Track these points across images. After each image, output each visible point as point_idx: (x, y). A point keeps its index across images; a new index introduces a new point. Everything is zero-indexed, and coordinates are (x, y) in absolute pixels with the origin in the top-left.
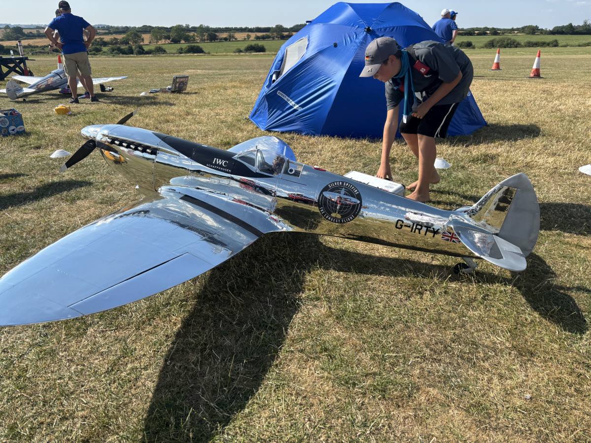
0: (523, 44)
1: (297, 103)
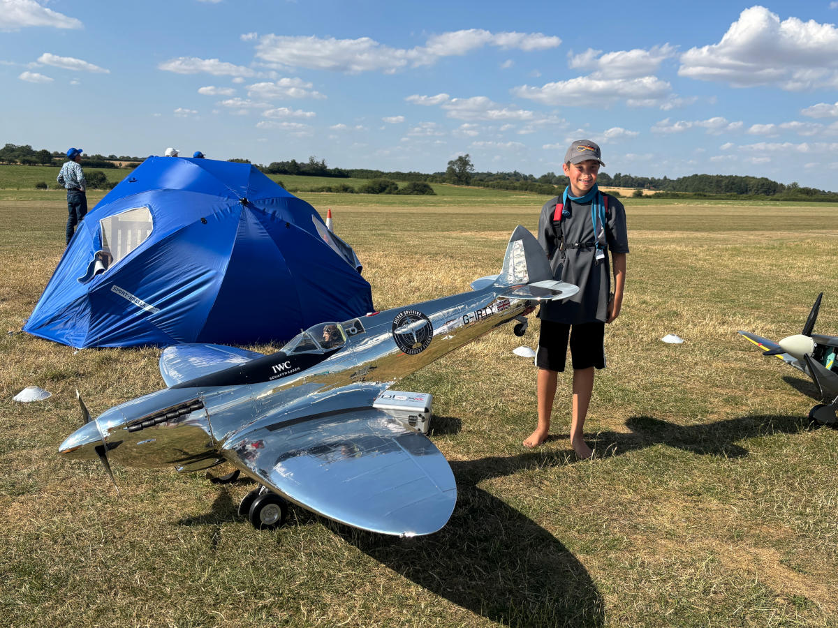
1: (150, 302)
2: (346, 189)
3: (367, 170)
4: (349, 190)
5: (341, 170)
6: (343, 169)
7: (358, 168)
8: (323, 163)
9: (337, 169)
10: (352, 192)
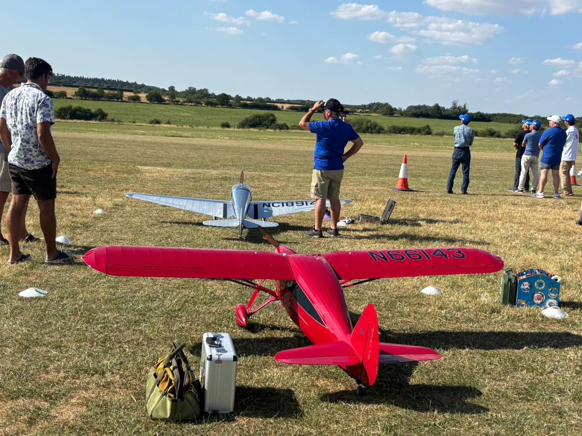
0: (386, 128)
2: (492, 134)
3: (510, 115)
4: (495, 134)
5: (483, 113)
6: (485, 113)
7: (501, 112)
8: (465, 107)
9: (479, 113)
10: (499, 136)
